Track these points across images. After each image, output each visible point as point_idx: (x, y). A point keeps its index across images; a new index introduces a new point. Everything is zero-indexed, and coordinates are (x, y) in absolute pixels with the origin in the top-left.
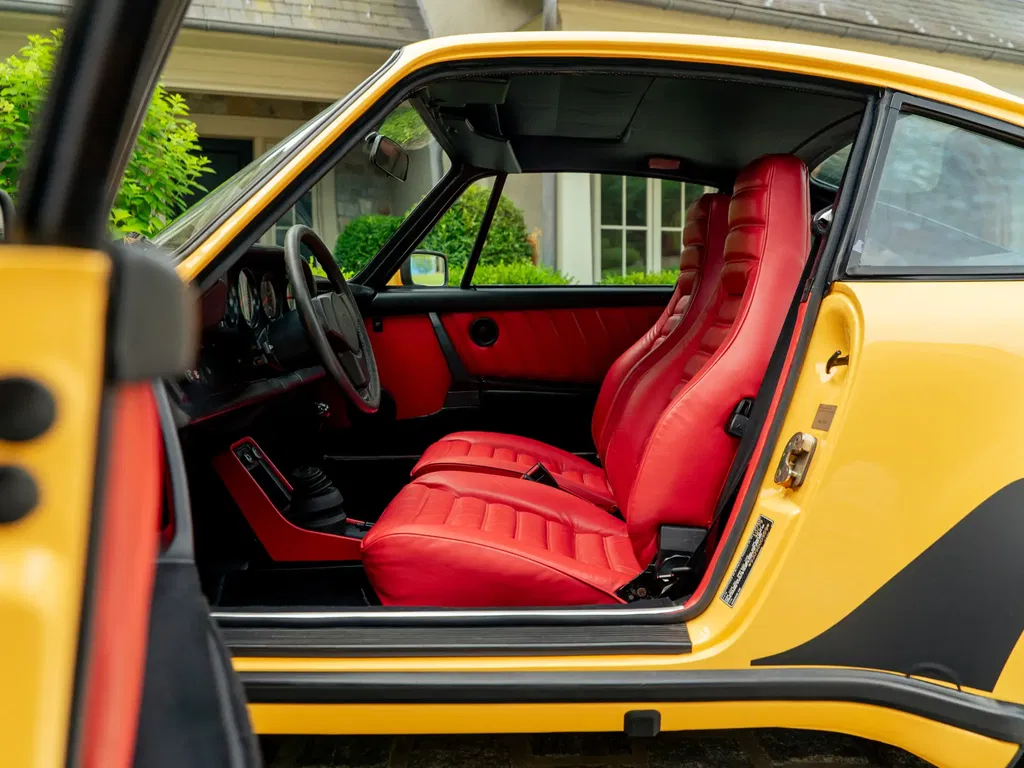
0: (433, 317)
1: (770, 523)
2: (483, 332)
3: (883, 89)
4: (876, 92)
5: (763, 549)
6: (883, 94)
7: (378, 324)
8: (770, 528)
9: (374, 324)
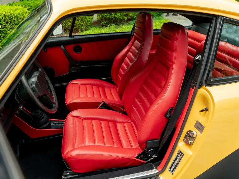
0: (62, 47)
1: (183, 154)
2: (78, 49)
3: (219, 16)
4: (217, 17)
5: (181, 161)
6: (219, 17)
7: (45, 50)
8: (183, 156)
9: (44, 50)
